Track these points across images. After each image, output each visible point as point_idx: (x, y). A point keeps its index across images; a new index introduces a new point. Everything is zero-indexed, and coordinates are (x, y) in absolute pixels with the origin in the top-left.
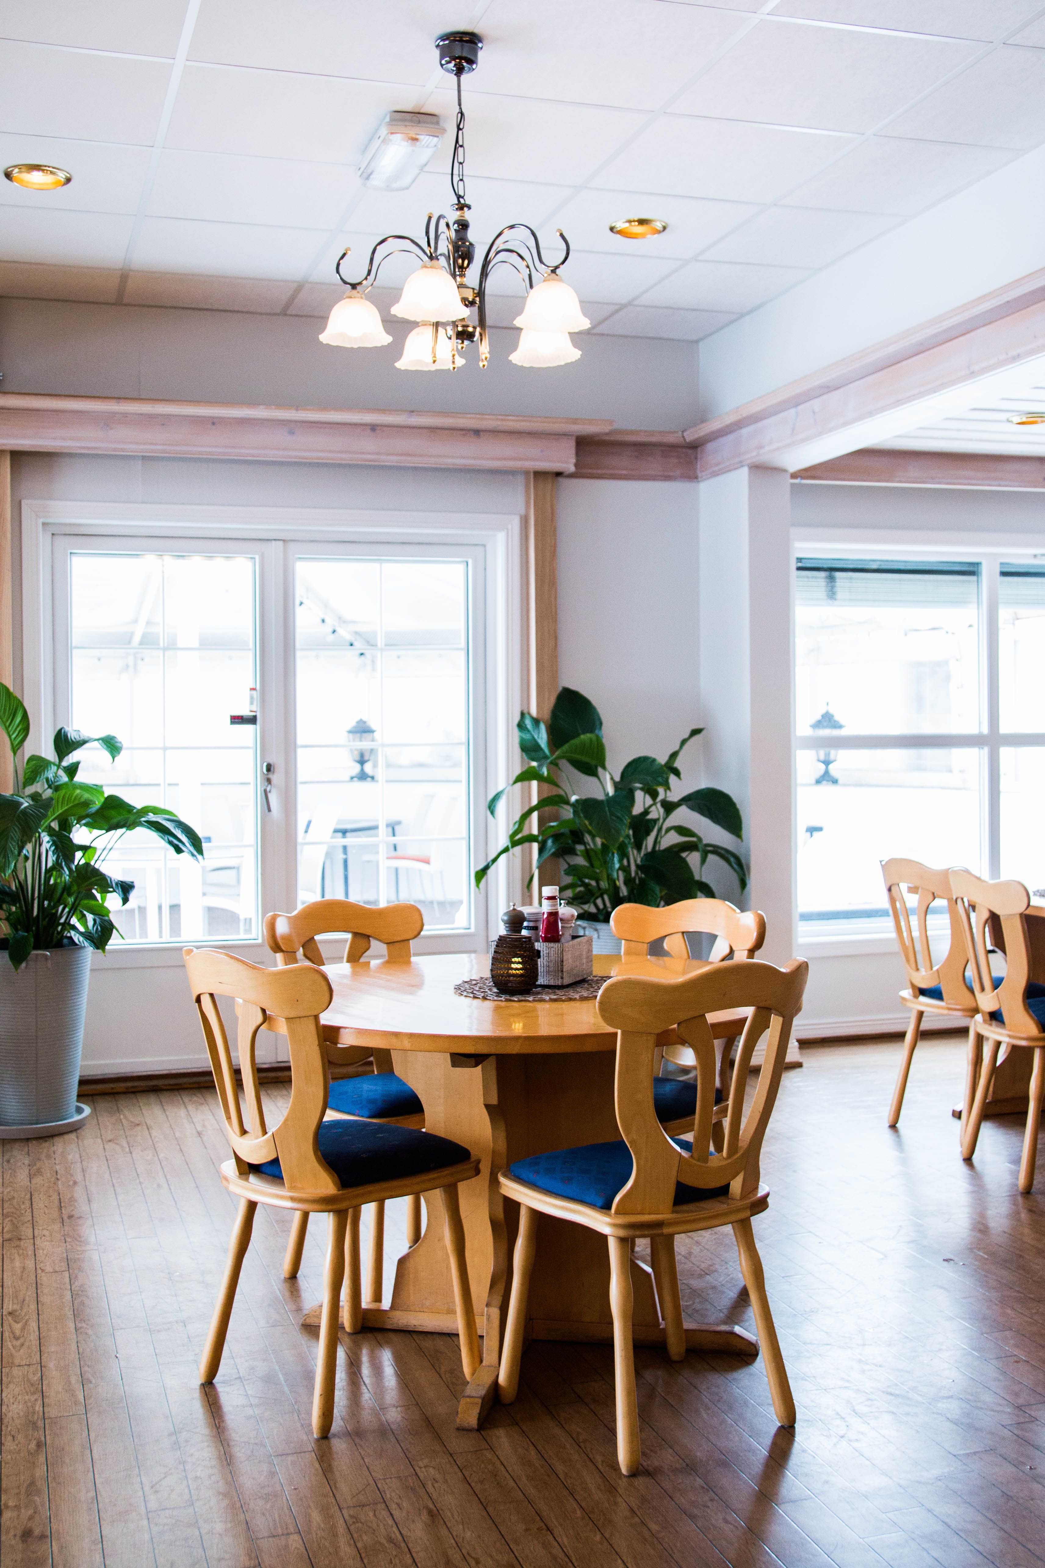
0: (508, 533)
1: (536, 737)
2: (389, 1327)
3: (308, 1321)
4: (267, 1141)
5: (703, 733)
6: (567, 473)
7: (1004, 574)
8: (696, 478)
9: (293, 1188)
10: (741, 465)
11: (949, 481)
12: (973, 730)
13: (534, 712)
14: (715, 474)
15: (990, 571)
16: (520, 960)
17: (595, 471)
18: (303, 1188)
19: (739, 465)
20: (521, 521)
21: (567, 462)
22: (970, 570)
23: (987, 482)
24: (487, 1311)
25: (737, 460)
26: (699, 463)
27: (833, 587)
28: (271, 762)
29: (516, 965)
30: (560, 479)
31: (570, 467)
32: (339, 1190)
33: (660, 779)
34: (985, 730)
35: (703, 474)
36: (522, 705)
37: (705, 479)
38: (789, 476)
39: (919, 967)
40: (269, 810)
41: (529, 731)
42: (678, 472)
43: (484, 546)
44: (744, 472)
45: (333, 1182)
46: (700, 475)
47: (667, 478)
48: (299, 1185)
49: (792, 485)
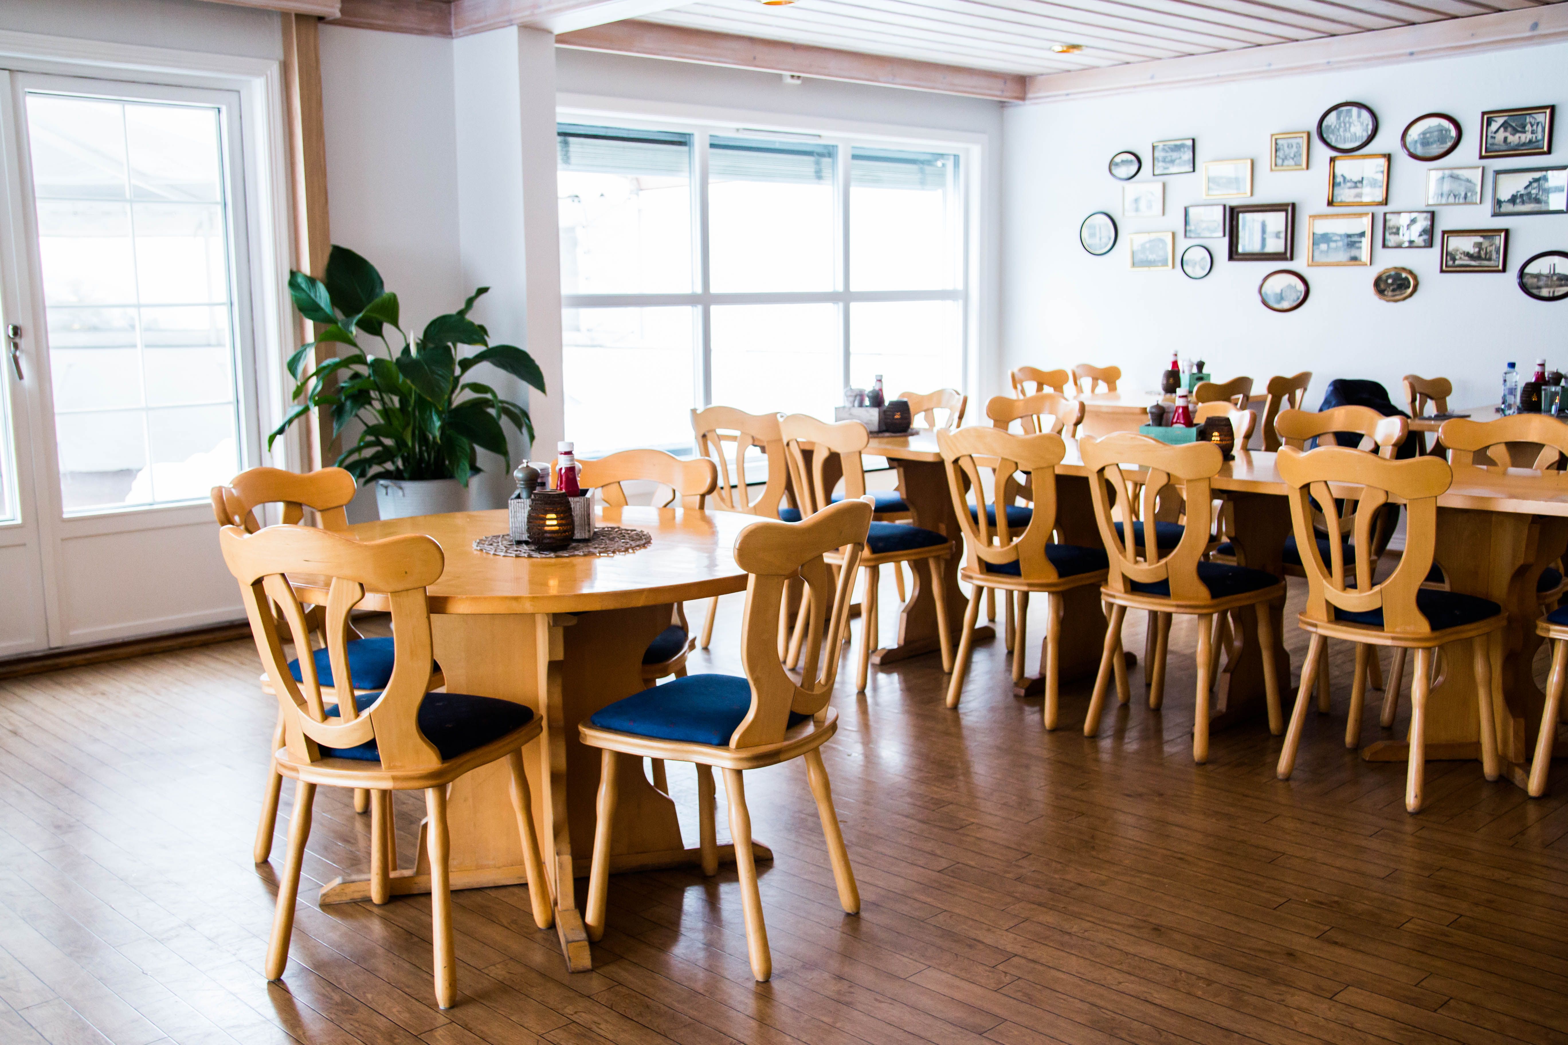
0: (267, 78)
1: (312, 295)
2: (415, 892)
3: (328, 900)
4: (363, 723)
5: (490, 291)
6: (331, 18)
7: (712, 146)
8: (450, 34)
9: (390, 768)
10: (510, 23)
11: (677, 54)
12: (686, 290)
13: (306, 268)
14: (474, 31)
15: (699, 143)
16: (554, 516)
17: (351, 19)
18: (401, 767)
19: (508, 24)
20: (280, 66)
21: (332, 7)
22: (681, 141)
23: (709, 58)
24: (559, 859)
25: (506, 18)
26: (453, 19)
27: (567, 152)
28: (17, 324)
29: (552, 522)
30: (321, 26)
31: (335, 11)
32: (443, 763)
33: (475, 337)
34: (699, 290)
35: (459, 30)
36: (291, 264)
37: (461, 36)
38: (553, 39)
39: (735, 505)
40: (21, 377)
41: (303, 290)
42: (433, 27)
43: (239, 92)
44: (514, 30)
45: (437, 755)
46: (454, 31)
47: (423, 32)
48: (398, 764)
49: (557, 49)
